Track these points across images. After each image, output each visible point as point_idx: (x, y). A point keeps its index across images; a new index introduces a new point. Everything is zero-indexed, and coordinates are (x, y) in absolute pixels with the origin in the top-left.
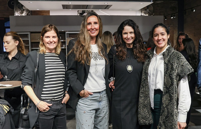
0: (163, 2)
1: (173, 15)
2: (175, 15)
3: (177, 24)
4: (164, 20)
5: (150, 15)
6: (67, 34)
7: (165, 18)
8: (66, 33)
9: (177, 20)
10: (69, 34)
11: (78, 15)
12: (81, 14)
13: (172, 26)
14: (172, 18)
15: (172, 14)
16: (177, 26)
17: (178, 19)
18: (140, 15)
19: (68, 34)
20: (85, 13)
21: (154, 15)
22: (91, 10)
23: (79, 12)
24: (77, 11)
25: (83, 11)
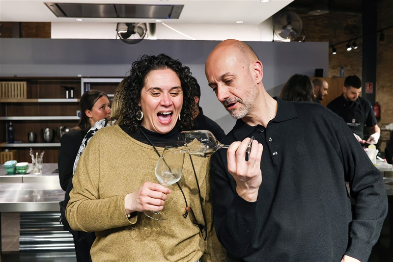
0: (327, 12)
1: (353, 41)
2: (357, 44)
3: (361, 64)
4: (330, 54)
5: (295, 39)
6: (85, 83)
7: (332, 51)
8: (83, 80)
9: (362, 57)
10: (92, 84)
11: (118, 38)
12: (125, 36)
13: (348, 70)
14: (349, 49)
15: (350, 41)
16: (361, 69)
17: (361, 53)
18: (272, 40)
19: (89, 85)
20: (134, 33)
21: (304, 41)
22: (148, 21)
23: (119, 32)
24: (116, 28)
25: (128, 24)
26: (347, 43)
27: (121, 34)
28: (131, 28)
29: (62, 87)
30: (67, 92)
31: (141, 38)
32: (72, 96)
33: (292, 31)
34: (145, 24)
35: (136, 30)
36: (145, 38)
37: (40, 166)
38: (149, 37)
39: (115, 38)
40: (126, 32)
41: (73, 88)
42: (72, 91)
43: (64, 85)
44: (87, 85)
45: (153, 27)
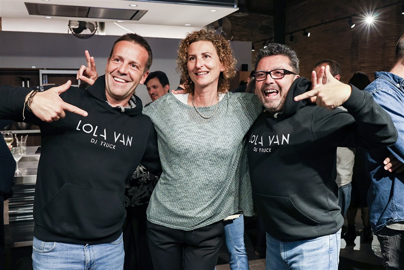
0: (247, 14)
1: (268, 41)
6: (43, 74)
8: (41, 72)
10: (49, 75)
11: (70, 32)
12: (77, 31)
19: (46, 76)
20: (86, 29)
21: (232, 40)
22: (99, 20)
23: (72, 27)
24: (68, 24)
25: (80, 22)
26: (263, 42)
27: (73, 29)
28: (82, 26)
29: (18, 77)
30: (23, 82)
31: (92, 33)
33: (222, 31)
34: (96, 23)
35: (87, 26)
36: (96, 34)
38: (99, 33)
39: (67, 33)
40: (77, 27)
41: (29, 79)
42: (28, 82)
43: (20, 76)
44: (44, 76)
45: (102, 25)
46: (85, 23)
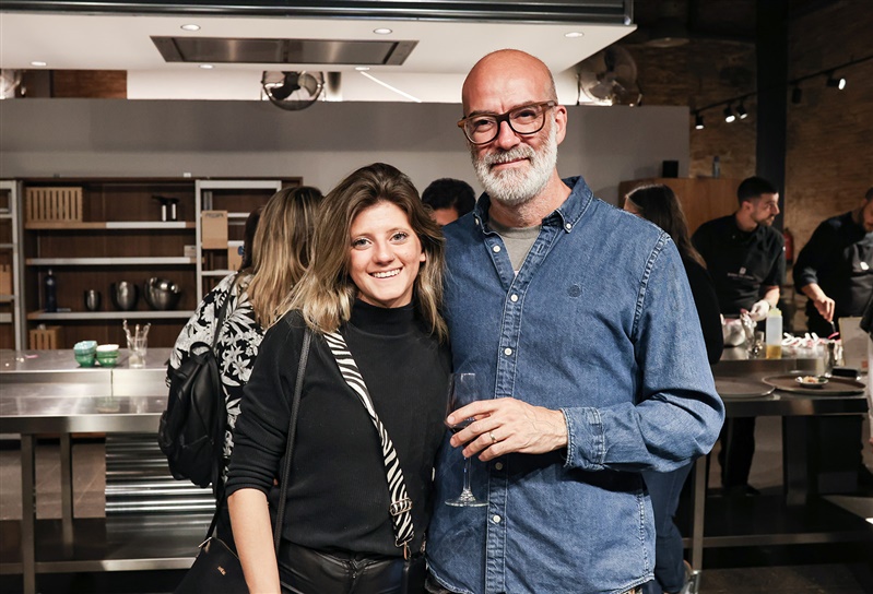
0: (684, 41)
1: (737, 104)
2: (746, 105)
3: (754, 148)
4: (693, 128)
5: (621, 99)
6: (203, 191)
7: (694, 122)
8: (200, 185)
9: (755, 134)
10: (216, 192)
11: (266, 98)
12: (279, 94)
13: (728, 162)
14: (730, 119)
15: (730, 102)
16: (754, 158)
17: (755, 126)
18: (574, 103)
19: (211, 194)
20: (299, 88)
21: (640, 104)
22: (327, 69)
23: (268, 86)
24: (261, 78)
25: (287, 74)
26: (725, 106)
27: (272, 90)
28: (291, 82)
29: (153, 197)
30: (164, 208)
31: (312, 98)
32: (174, 217)
33: (615, 83)
34: (321, 73)
35: (301, 82)
36: (322, 98)
37: (143, 351)
38: (327, 96)
39: (258, 98)
40: (281, 85)
41: (175, 201)
42: (174, 206)
43: (156, 194)
44: (205, 194)
45: (335, 79)
46: (296, 75)
